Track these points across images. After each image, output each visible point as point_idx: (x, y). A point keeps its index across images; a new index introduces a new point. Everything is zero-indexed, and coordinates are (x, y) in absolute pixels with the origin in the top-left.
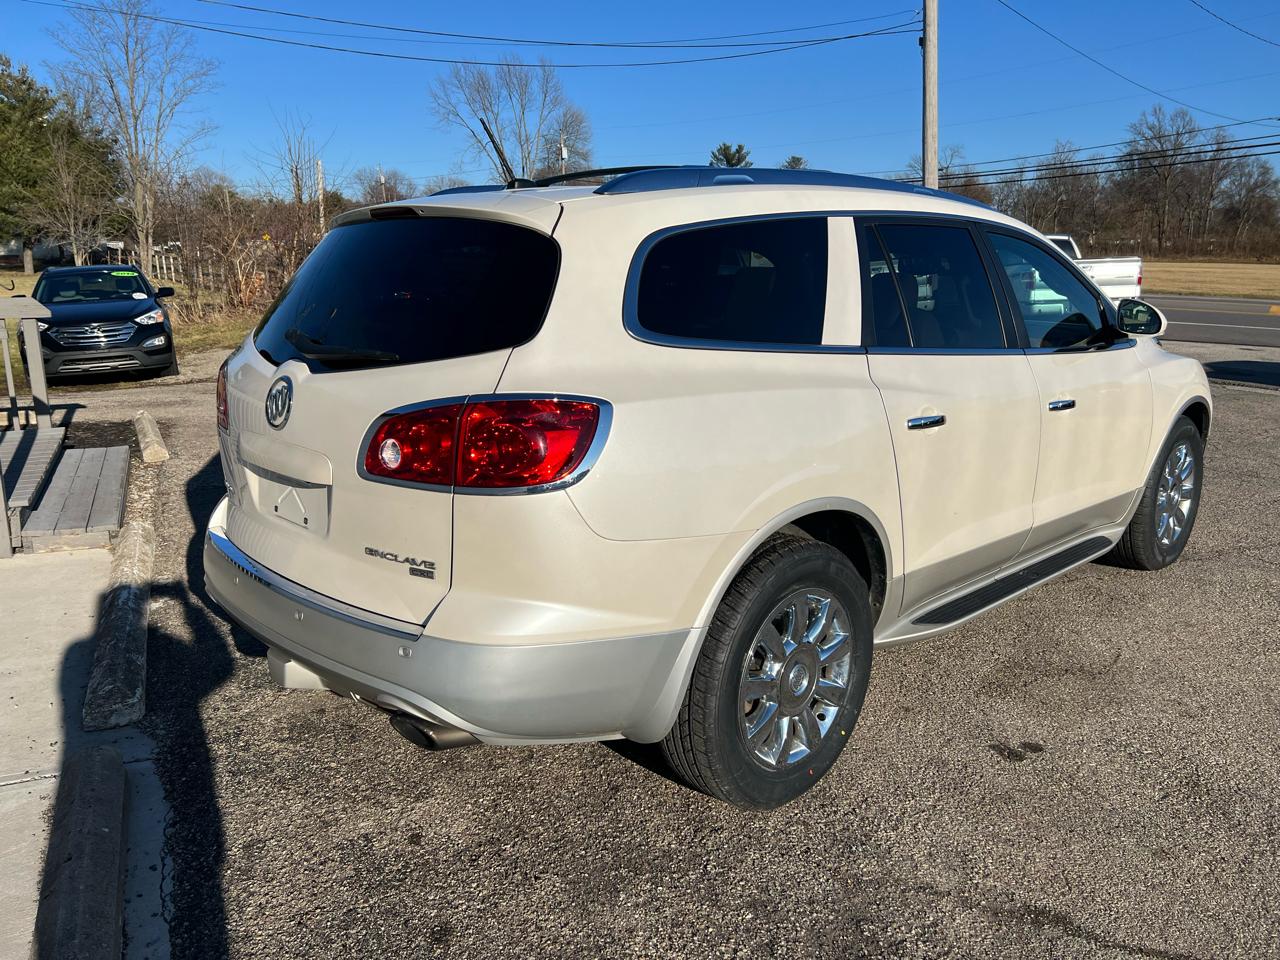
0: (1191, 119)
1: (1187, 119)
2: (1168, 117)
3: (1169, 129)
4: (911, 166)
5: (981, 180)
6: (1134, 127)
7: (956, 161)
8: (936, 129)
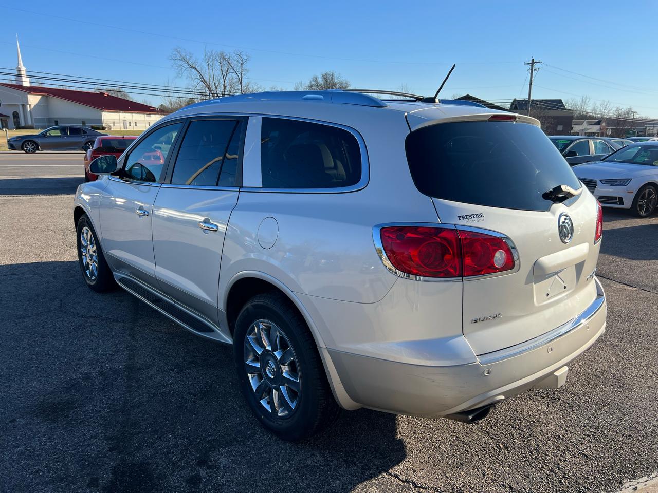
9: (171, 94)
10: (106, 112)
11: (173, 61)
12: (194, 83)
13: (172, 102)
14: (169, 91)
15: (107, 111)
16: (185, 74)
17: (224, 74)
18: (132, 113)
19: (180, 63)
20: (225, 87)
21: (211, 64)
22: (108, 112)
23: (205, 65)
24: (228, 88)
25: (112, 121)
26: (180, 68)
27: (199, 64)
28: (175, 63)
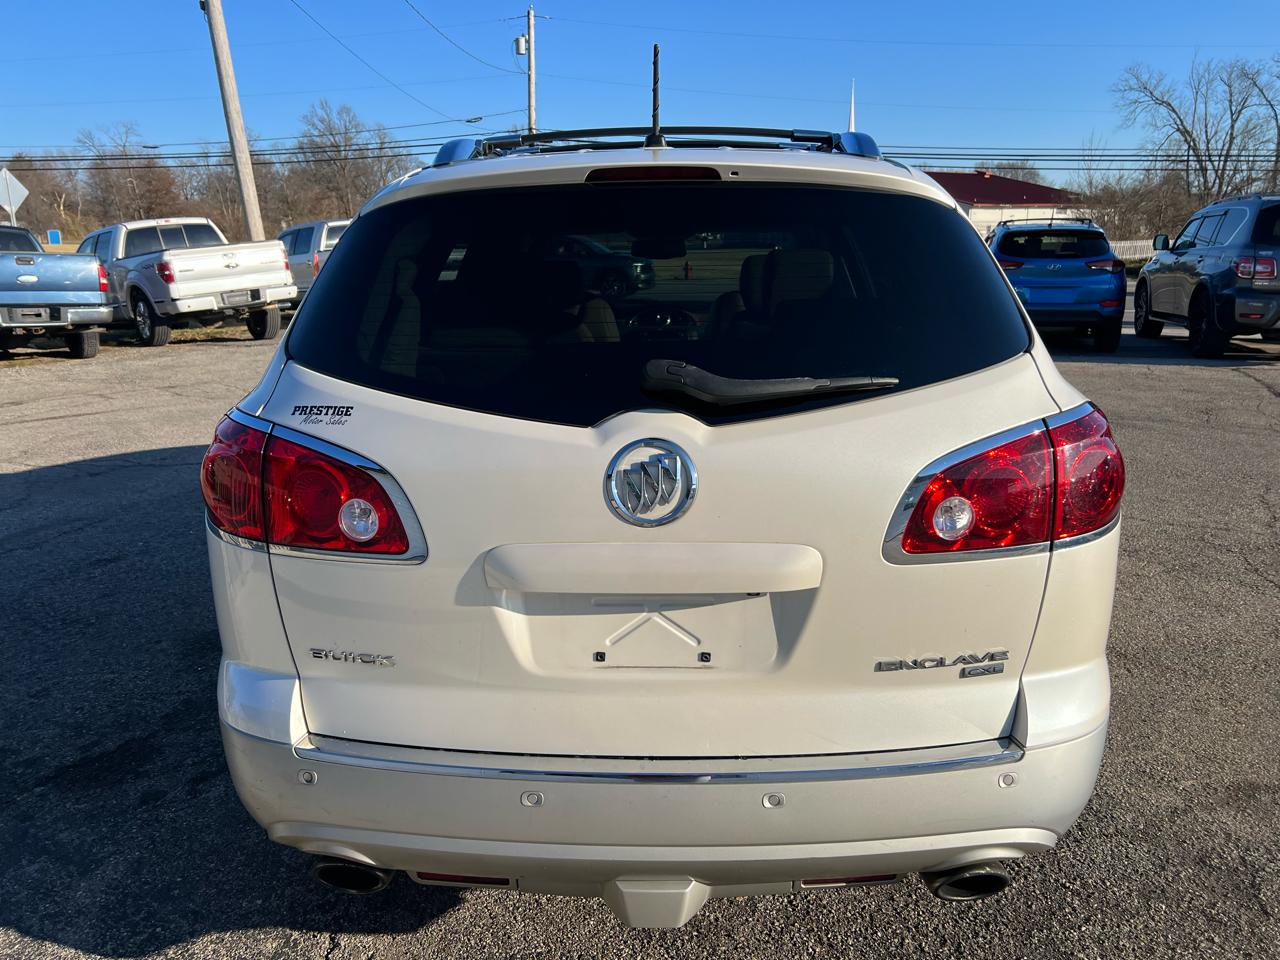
0: (354, 115)
1: (352, 115)
2: (335, 110)
3: (338, 123)
4: (80, 141)
5: (160, 162)
6: (305, 117)
7: (133, 139)
8: (238, 105)
9: (1094, 165)
10: (977, 207)
11: (1119, 95)
12: (1159, 136)
13: (1094, 181)
14: (1091, 158)
15: (980, 205)
16: (1142, 118)
17: (1234, 108)
18: (1028, 207)
19: (1134, 95)
20: (1232, 138)
21: (1204, 90)
22: (982, 208)
23: (1189, 94)
24: (1237, 141)
25: (986, 224)
26: (1132, 108)
27: (1177, 94)
28: (1123, 98)
